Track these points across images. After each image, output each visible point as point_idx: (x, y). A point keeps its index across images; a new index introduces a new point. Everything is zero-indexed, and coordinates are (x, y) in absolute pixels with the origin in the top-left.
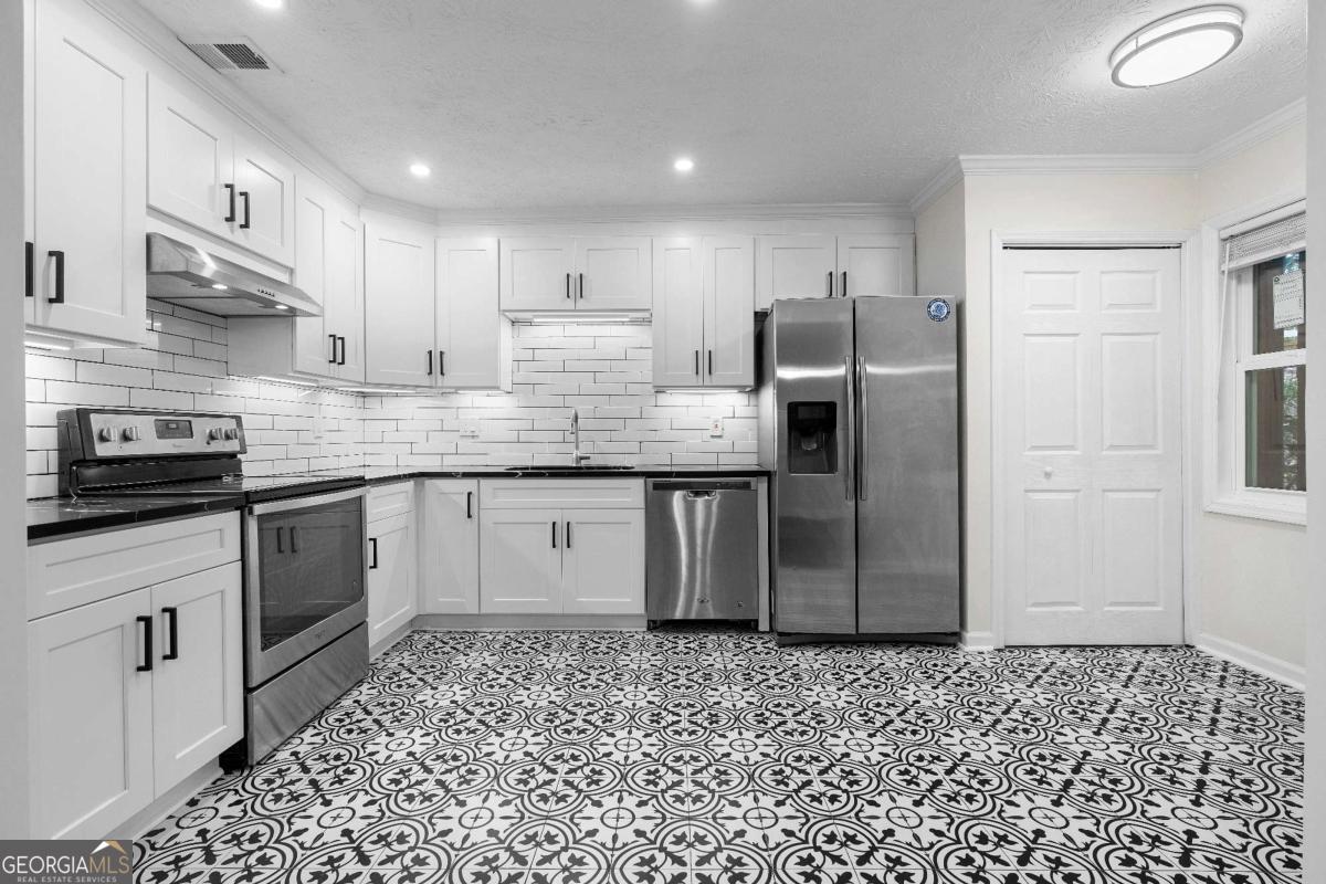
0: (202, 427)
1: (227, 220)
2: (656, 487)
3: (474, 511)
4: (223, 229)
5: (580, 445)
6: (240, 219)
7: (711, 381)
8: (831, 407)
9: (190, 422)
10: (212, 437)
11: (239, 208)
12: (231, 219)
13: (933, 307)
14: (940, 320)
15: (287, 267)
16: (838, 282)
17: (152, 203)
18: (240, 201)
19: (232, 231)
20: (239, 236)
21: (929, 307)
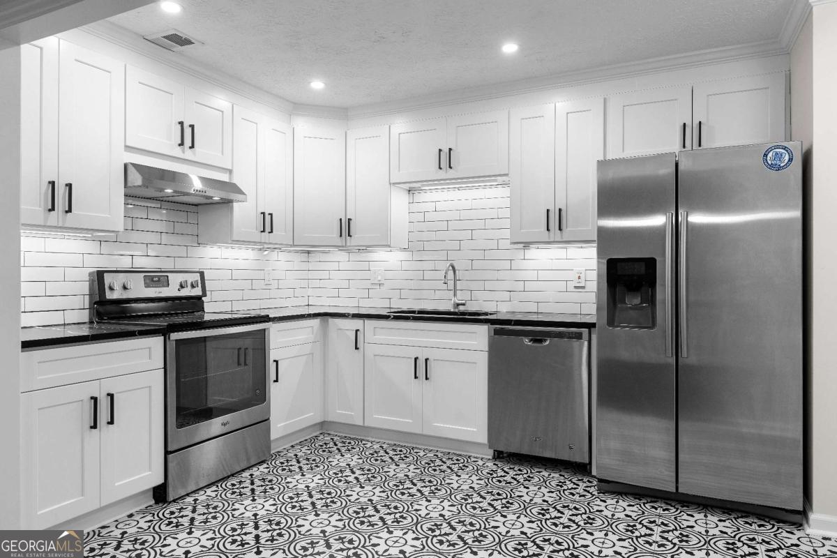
0: (175, 280)
1: (180, 145)
2: (497, 332)
3: (360, 345)
4: (177, 152)
5: (458, 293)
6: (188, 142)
7: (562, 238)
8: (651, 263)
9: (167, 276)
10: (182, 286)
11: (187, 135)
12: (182, 144)
13: (770, 155)
14: (779, 168)
15: (228, 169)
16: (693, 133)
17: (128, 144)
18: (188, 132)
19: (184, 152)
20: (189, 154)
21: (766, 155)
